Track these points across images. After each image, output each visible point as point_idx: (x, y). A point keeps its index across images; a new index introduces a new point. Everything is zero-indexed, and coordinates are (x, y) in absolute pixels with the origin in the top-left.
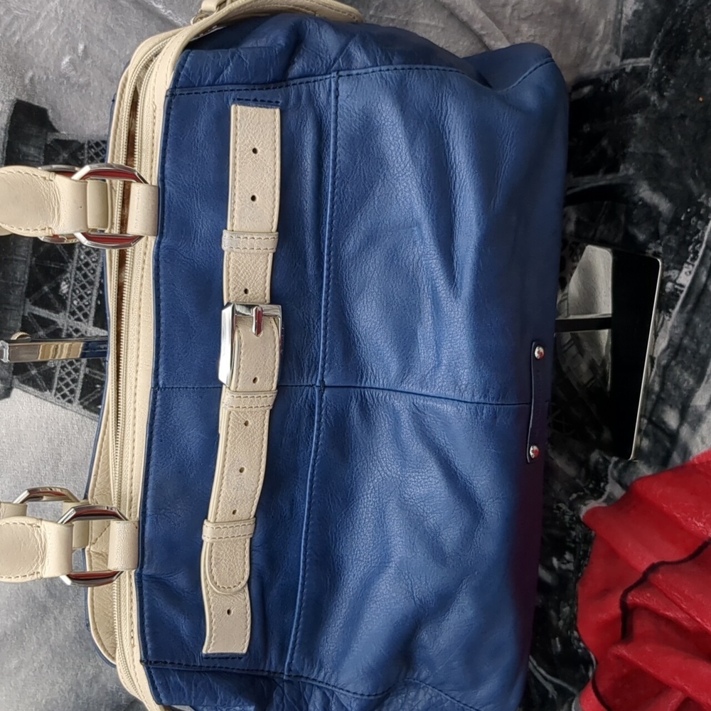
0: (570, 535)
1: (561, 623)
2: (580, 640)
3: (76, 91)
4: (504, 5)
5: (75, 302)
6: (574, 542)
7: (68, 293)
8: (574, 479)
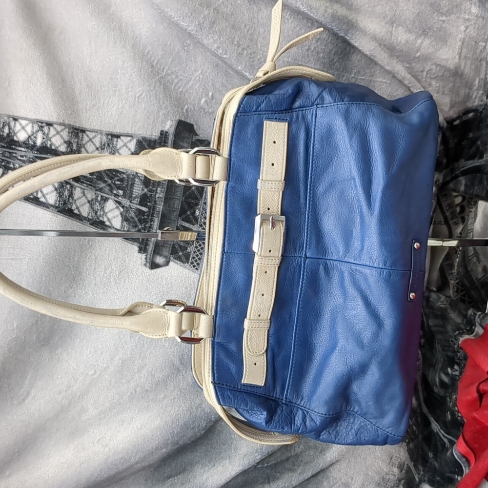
0: (457, 355)
1: (451, 404)
2: (458, 412)
3: (208, 115)
4: (422, 71)
5: (202, 220)
6: (459, 359)
7: (199, 215)
8: (459, 324)
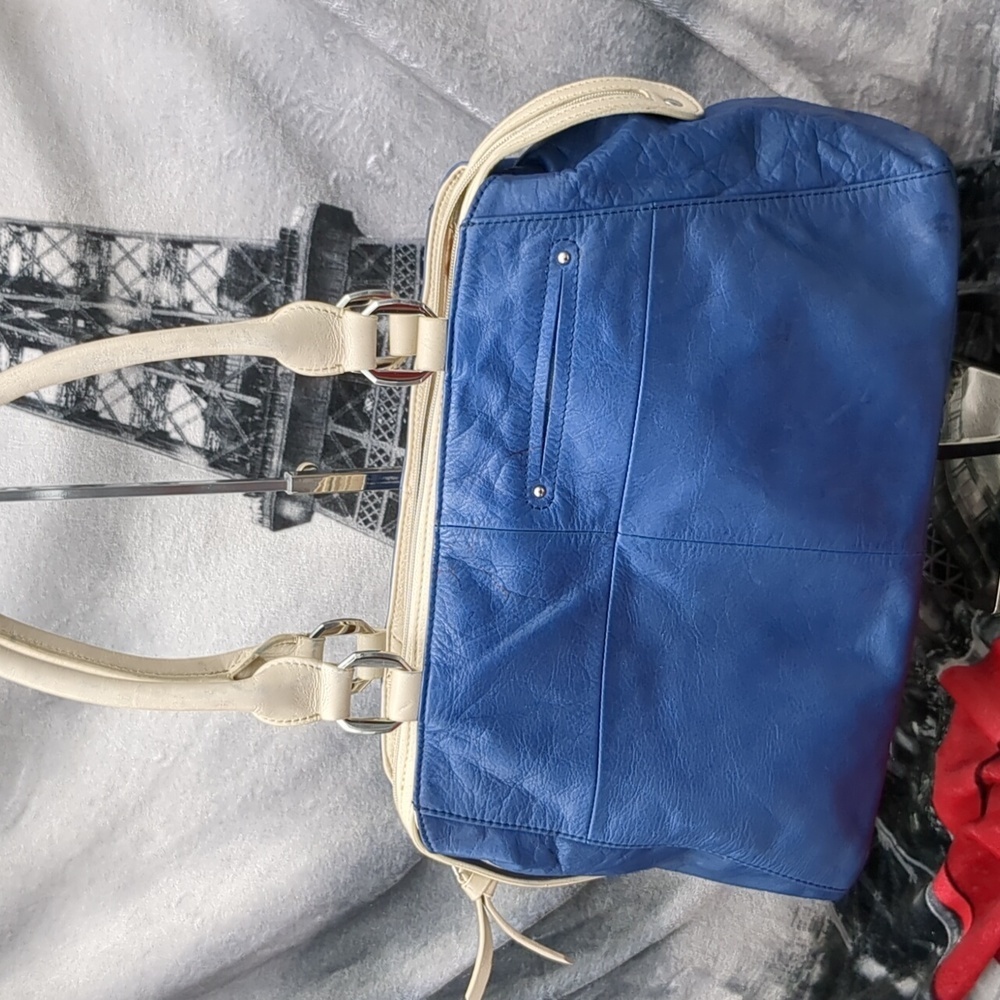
0: (931, 697)
1: (920, 797)
2: (936, 817)
3: (382, 192)
5: (380, 421)
6: (936, 705)
7: (372, 410)
